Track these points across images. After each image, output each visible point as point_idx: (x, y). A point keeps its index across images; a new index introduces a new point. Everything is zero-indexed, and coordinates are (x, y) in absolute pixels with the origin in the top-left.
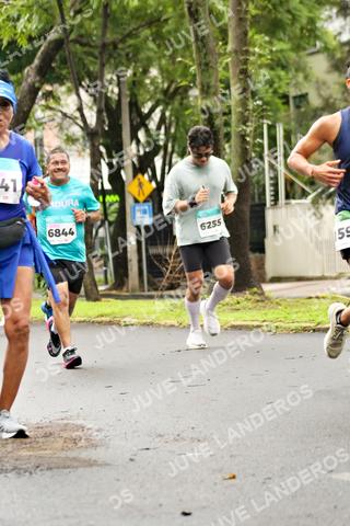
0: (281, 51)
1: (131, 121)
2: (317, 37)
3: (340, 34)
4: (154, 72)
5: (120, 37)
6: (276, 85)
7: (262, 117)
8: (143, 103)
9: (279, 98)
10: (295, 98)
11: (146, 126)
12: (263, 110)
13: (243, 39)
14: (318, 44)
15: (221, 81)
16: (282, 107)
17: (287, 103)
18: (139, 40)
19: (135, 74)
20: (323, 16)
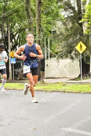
0: (50, 19)
1: (11, 37)
2: (58, 16)
3: (64, 15)
4: (17, 24)
5: (8, 15)
6: (48, 28)
7: (44, 37)
8: (14, 32)
9: (49, 32)
10: (53, 31)
11: (14, 38)
12: (45, 35)
13: (40, 16)
14: (59, 18)
15: (34, 27)
16: (50, 34)
17: (51, 33)
18: (13, 16)
19: (12, 25)
20: (60, 11)
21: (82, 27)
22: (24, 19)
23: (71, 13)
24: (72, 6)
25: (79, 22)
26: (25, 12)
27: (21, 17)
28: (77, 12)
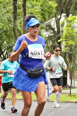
3: (46, 35)
4: (5, 42)
8: (2, 49)
11: (3, 54)
18: (2, 35)
19: (1, 43)
20: (42, 31)
21: (61, 45)
22: (11, 38)
23: (52, 33)
24: (52, 27)
25: (58, 42)
26: (13, 32)
27: (8, 36)
28: (57, 32)
